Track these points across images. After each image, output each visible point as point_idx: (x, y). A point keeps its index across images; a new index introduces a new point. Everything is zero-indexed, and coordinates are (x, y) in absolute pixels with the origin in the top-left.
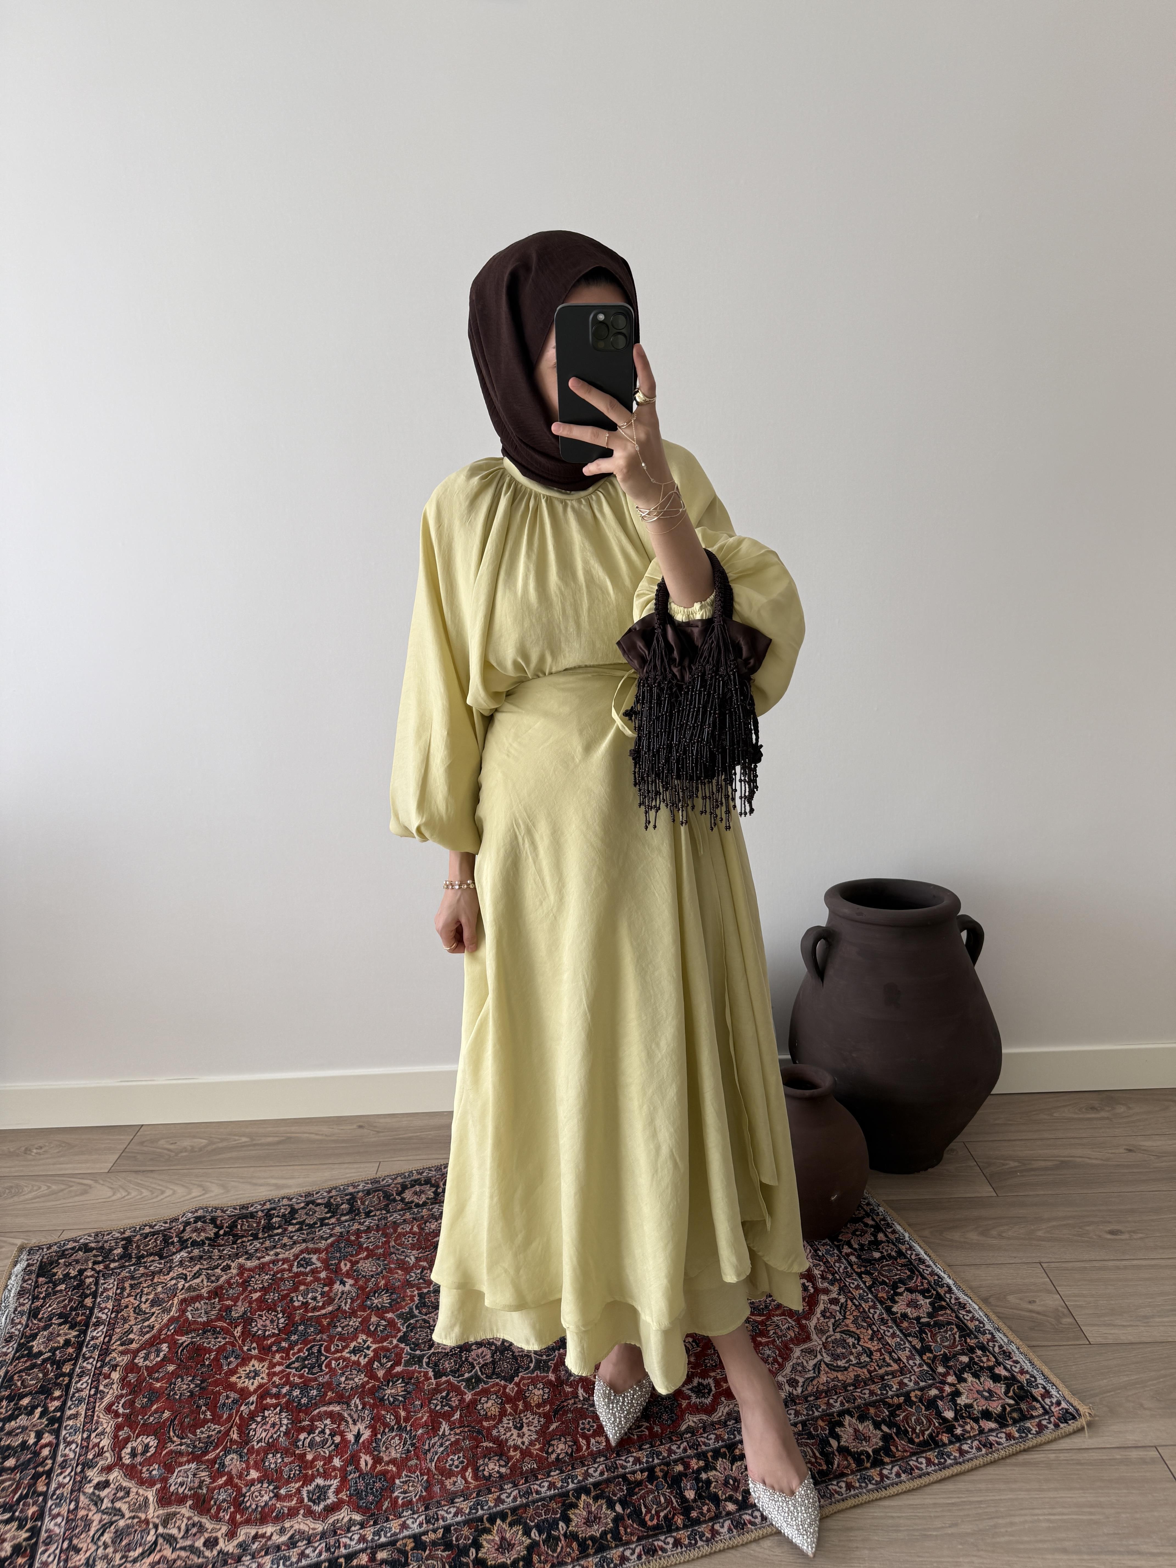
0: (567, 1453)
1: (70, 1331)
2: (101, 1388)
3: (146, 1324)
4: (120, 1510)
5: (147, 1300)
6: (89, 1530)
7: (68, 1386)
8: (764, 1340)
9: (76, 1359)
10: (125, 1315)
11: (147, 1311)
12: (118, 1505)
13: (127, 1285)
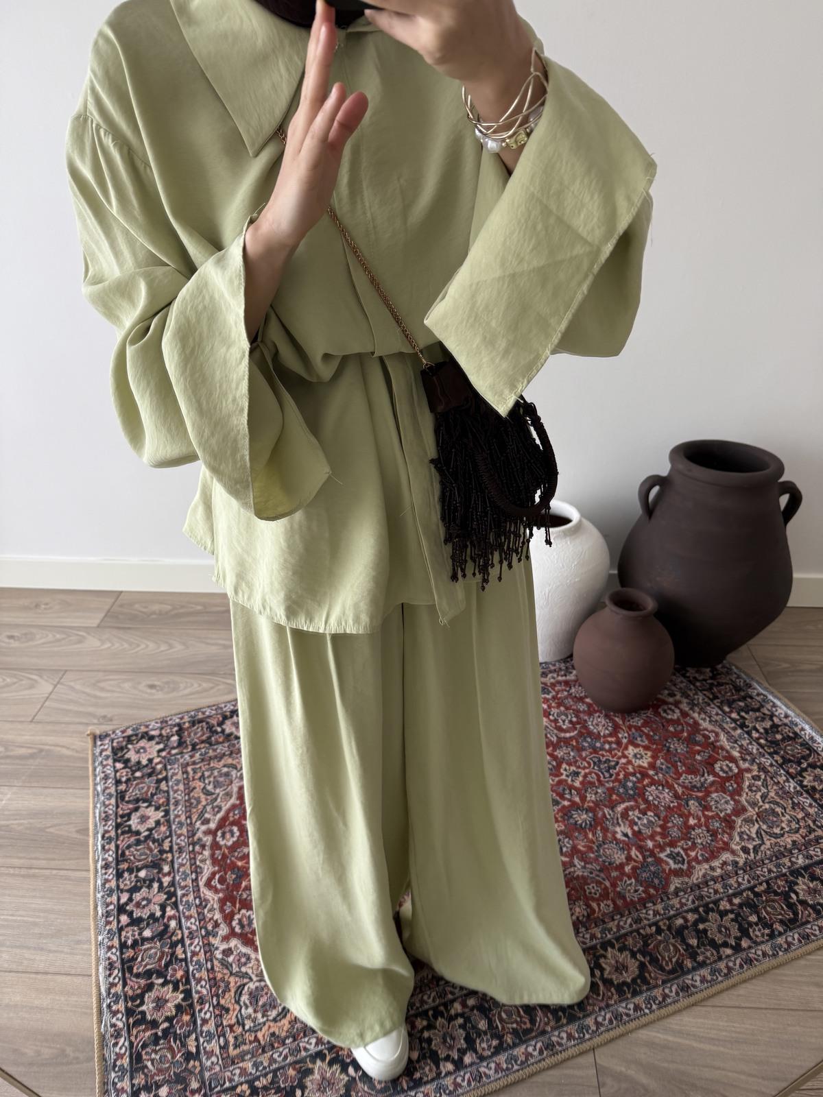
0: (583, 915)
1: (157, 812)
2: (198, 863)
3: (215, 804)
4: (246, 973)
5: (210, 783)
6: (230, 991)
7: (172, 862)
8: (710, 814)
9: (170, 835)
10: (196, 795)
11: (213, 791)
12: (243, 969)
13: (189, 769)
